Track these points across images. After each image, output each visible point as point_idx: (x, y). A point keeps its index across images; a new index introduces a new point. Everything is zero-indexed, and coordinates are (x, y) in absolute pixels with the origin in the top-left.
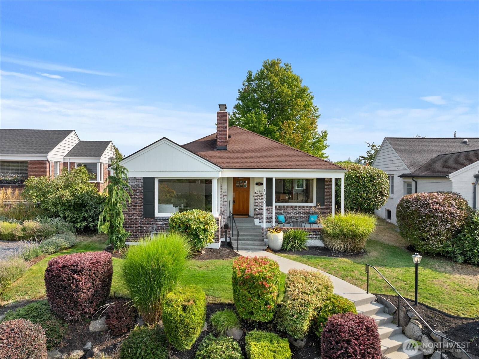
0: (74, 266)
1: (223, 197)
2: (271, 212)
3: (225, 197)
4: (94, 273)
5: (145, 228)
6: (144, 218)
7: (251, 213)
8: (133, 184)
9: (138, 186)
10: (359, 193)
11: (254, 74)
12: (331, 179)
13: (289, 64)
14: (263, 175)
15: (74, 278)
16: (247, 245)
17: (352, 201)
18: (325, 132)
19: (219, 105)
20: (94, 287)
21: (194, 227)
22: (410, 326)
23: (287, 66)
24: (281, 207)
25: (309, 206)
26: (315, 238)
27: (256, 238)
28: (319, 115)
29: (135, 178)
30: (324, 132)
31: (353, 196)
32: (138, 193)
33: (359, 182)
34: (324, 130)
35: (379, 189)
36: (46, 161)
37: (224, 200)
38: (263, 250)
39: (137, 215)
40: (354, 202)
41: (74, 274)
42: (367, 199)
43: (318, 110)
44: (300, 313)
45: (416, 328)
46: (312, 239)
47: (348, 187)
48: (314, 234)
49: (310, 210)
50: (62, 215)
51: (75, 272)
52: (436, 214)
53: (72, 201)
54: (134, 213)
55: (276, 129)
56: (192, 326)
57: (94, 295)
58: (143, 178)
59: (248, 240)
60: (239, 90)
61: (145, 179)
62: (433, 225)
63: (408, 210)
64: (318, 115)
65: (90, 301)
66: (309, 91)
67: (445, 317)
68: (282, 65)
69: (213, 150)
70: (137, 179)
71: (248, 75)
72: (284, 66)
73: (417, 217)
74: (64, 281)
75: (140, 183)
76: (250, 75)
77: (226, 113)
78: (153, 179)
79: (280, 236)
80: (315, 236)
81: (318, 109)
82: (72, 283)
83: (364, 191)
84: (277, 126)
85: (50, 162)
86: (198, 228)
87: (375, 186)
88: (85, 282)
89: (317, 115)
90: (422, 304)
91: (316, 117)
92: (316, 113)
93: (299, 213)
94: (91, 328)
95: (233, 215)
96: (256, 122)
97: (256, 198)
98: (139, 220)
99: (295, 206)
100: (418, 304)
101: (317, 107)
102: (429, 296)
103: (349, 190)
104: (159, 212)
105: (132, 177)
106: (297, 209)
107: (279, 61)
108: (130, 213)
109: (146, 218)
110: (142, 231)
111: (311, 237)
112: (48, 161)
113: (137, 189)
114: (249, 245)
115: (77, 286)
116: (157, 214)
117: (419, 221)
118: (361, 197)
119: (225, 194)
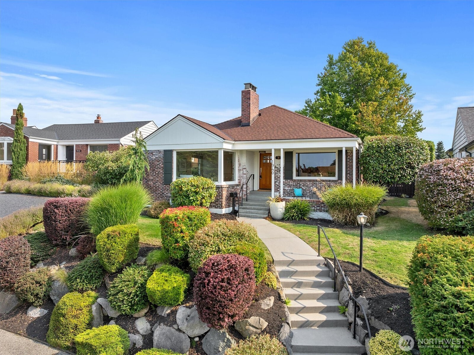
0: (55, 202)
1: (243, 170)
2: (291, 186)
3: (244, 170)
4: (70, 210)
5: (165, 194)
6: (164, 185)
8: (157, 156)
9: (160, 158)
10: (380, 164)
11: (336, 58)
12: (341, 148)
13: (373, 42)
15: (54, 211)
16: (251, 213)
17: (372, 174)
18: (419, 113)
19: (245, 84)
20: (69, 220)
22: (343, 290)
23: (370, 44)
24: (301, 180)
25: (330, 180)
26: (323, 210)
27: (262, 207)
28: (414, 94)
29: (158, 150)
30: (417, 112)
31: (373, 167)
32: (160, 163)
34: (417, 111)
35: (406, 160)
36: (119, 144)
37: (243, 173)
38: (264, 218)
39: (160, 182)
40: (374, 174)
41: (55, 209)
42: (389, 171)
43: (411, 89)
45: (346, 293)
46: (320, 211)
47: (368, 158)
48: (323, 207)
49: (331, 184)
51: (56, 207)
53: (116, 171)
54: (157, 181)
55: (353, 111)
56: (113, 252)
57: (69, 226)
58: (164, 150)
59: (254, 209)
60: (318, 75)
61: (165, 151)
62: (441, 194)
64: (412, 94)
65: (66, 230)
66: (398, 69)
67: (382, 285)
68: (365, 43)
69: (238, 127)
70: (159, 151)
71: (329, 59)
72: (367, 45)
74: (48, 213)
75: (161, 155)
76: (331, 59)
77: (249, 91)
78: (171, 151)
80: (323, 209)
81: (411, 87)
82: (52, 215)
84: (354, 108)
85: (124, 145)
86: (188, 190)
87: (401, 156)
88: (61, 215)
89: (410, 94)
90: (365, 270)
91: (410, 96)
92: (409, 92)
94: (70, 253)
96: (330, 106)
97: (276, 171)
98: (161, 186)
99: (315, 180)
100: (362, 270)
101: (409, 86)
103: (369, 161)
105: (156, 150)
106: (317, 183)
107: (361, 40)
108: (154, 181)
109: (166, 185)
110: (164, 196)
111: (318, 210)
112: (121, 144)
113: (159, 161)
114: (253, 213)
115: (55, 217)
118: (382, 169)
119: (244, 167)
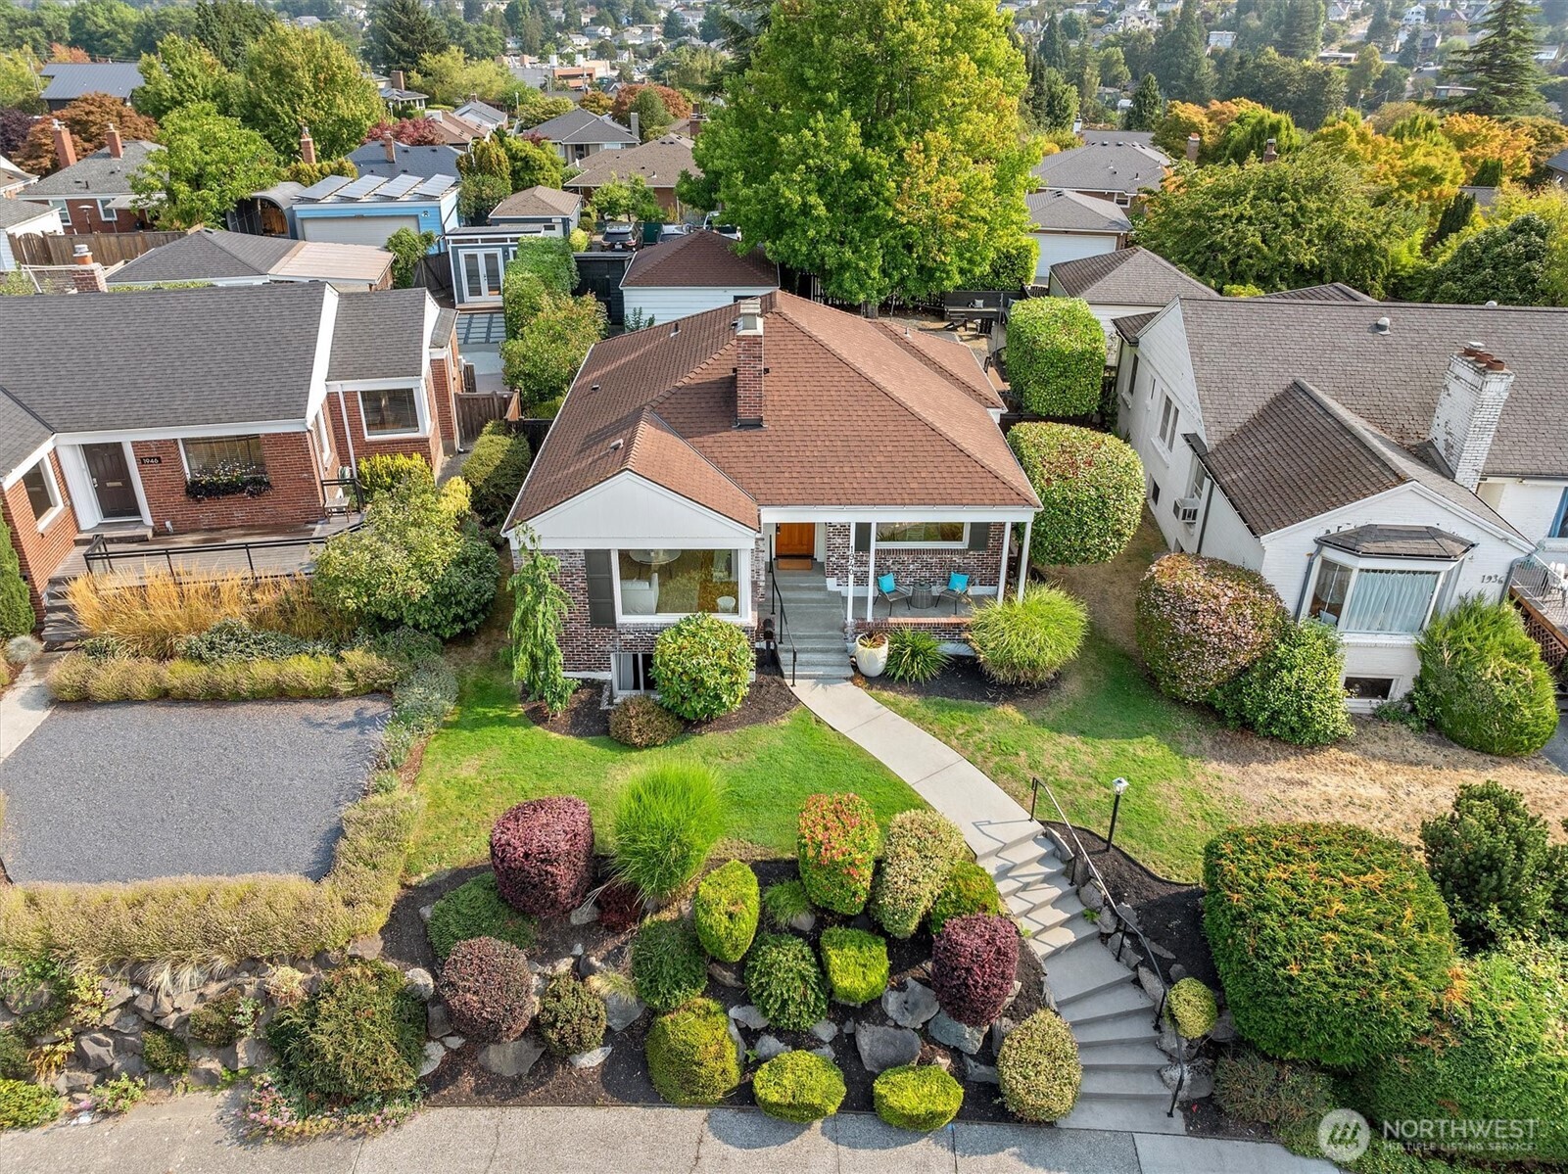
2: (866, 564)
5: (597, 646)
6: (592, 628)
7: (820, 554)
8: (563, 564)
9: (574, 567)
12: (1003, 525)
14: (851, 517)
16: (812, 665)
21: (711, 683)
22: (1089, 888)
24: (889, 551)
25: (952, 550)
27: (834, 645)
29: (566, 551)
32: (575, 579)
33: (1068, 513)
36: (304, 432)
38: (847, 679)
44: (906, 912)
45: (1096, 895)
49: (954, 559)
50: (411, 623)
52: (1205, 638)
54: (572, 620)
55: (887, 162)
58: (585, 550)
61: (588, 552)
62: (1196, 657)
63: (1155, 612)
67: (1147, 879)
69: (727, 428)
70: (572, 554)
73: (1169, 635)
75: (579, 561)
78: (606, 554)
79: (882, 653)
83: (1076, 535)
90: (1117, 849)
93: (927, 566)
94: (574, 921)
95: (778, 556)
97: (831, 534)
98: (583, 631)
99: (921, 550)
100: (1111, 849)
102: (1137, 831)
104: (625, 612)
106: (925, 556)
109: (597, 628)
110: (593, 652)
112: (309, 431)
113: (573, 574)
114: (816, 665)
116: (621, 619)
117: (1170, 644)
